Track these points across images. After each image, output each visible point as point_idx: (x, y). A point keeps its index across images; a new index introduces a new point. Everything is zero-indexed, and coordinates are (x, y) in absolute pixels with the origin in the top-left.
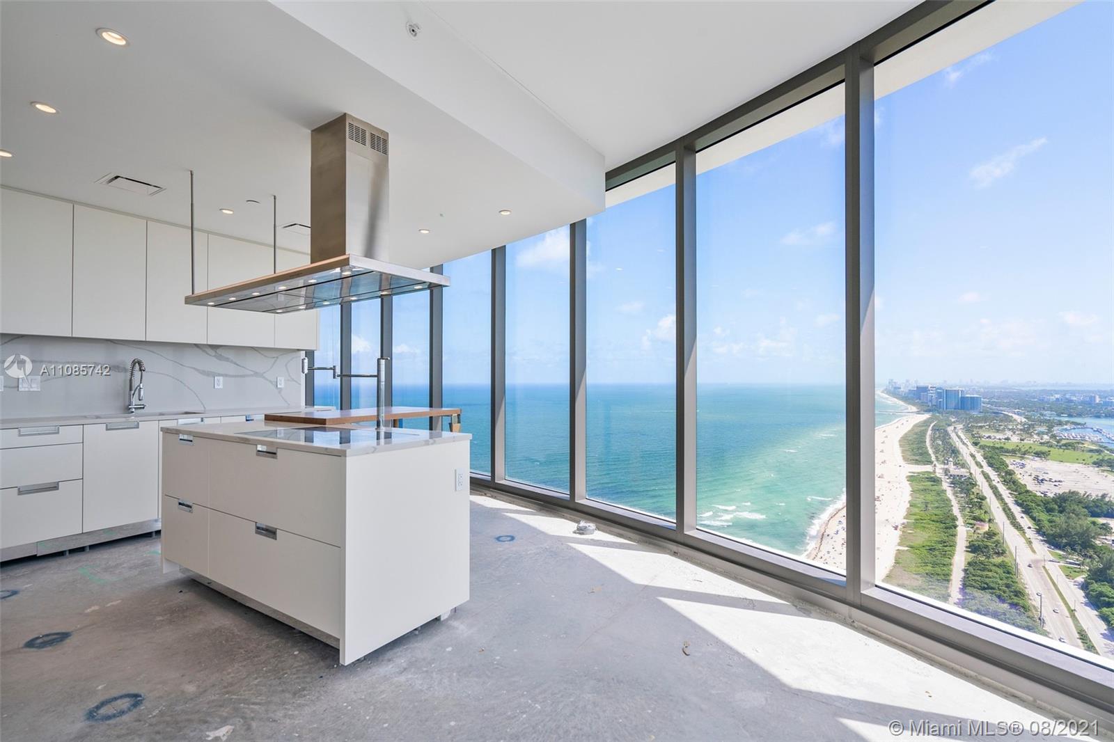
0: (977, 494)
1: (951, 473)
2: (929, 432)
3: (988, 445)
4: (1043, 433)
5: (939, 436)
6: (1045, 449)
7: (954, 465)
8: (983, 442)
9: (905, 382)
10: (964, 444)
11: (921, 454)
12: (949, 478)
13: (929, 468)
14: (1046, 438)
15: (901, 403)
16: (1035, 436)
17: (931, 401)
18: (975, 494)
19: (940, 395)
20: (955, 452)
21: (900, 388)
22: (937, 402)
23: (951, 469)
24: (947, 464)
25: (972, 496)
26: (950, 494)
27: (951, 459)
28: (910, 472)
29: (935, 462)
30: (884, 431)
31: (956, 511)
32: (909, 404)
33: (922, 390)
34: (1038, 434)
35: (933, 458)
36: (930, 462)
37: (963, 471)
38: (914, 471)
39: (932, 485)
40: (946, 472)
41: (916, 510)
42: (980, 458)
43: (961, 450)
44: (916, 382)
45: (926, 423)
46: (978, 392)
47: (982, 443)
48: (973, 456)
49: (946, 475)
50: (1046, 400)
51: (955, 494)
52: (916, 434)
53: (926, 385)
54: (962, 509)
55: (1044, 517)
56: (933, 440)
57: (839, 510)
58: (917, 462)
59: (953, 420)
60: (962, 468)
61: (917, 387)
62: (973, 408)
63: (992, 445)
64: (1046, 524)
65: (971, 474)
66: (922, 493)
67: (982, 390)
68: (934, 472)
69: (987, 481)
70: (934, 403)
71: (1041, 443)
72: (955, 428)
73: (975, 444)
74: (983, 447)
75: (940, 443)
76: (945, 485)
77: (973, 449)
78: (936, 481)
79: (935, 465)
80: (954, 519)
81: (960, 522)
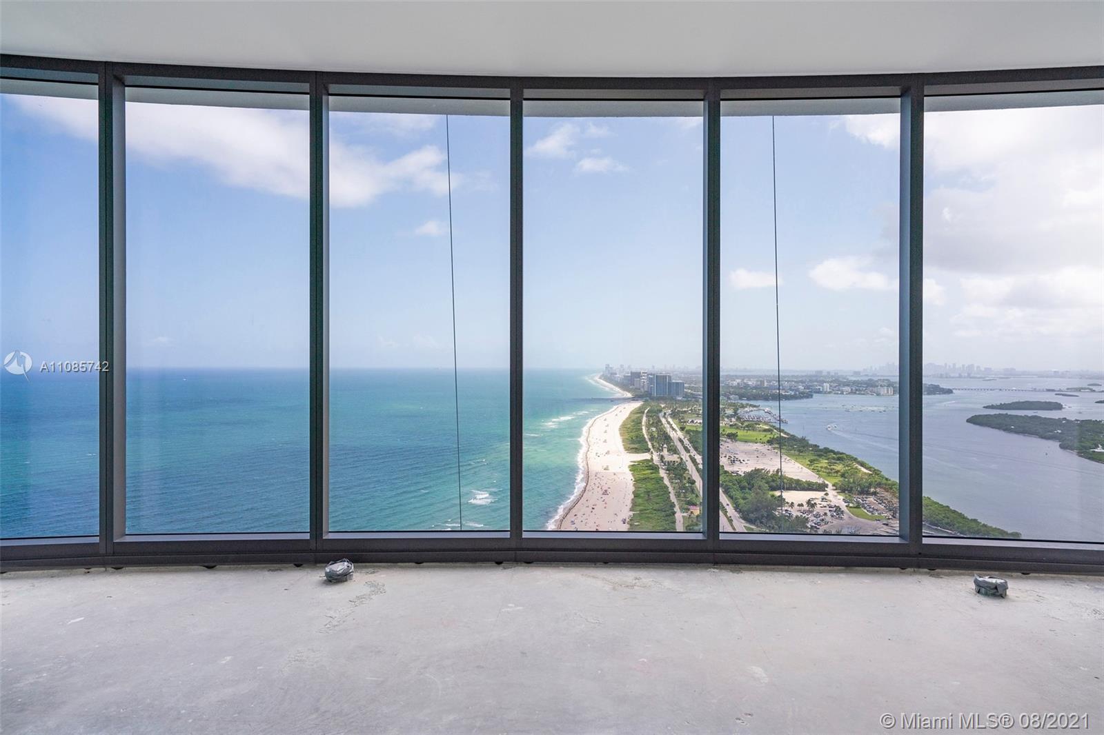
0: (689, 478)
1: (666, 459)
2: (644, 419)
3: (692, 429)
4: (732, 416)
5: (653, 423)
6: (734, 431)
7: (668, 451)
8: (689, 426)
9: (619, 367)
10: (674, 429)
11: (639, 442)
12: (665, 465)
13: (647, 456)
14: (733, 419)
15: (617, 389)
16: (726, 419)
17: (643, 387)
18: (687, 478)
19: (651, 380)
20: (667, 438)
21: (616, 374)
22: (648, 387)
23: (665, 456)
24: (662, 450)
25: (685, 481)
26: (666, 482)
27: (665, 446)
28: (632, 462)
29: (652, 450)
30: (605, 420)
31: (673, 498)
32: (624, 390)
33: (637, 375)
34: (728, 417)
35: (650, 446)
36: (648, 450)
37: (675, 458)
38: (635, 460)
39: (652, 473)
40: (662, 458)
41: (640, 501)
42: (686, 442)
43: (671, 436)
44: (629, 367)
45: (640, 411)
46: (680, 378)
47: (687, 428)
48: (681, 441)
49: (663, 462)
50: (730, 385)
51: (670, 479)
52: (633, 421)
53: (639, 371)
54: (678, 495)
55: (738, 494)
56: (649, 426)
57: (570, 509)
58: (636, 451)
59: (663, 406)
60: (675, 454)
61: (631, 373)
62: (678, 394)
63: (695, 429)
64: (741, 501)
65: (682, 459)
66: (644, 482)
67: (683, 375)
68: (652, 459)
69: (695, 465)
70: (646, 389)
71: (731, 425)
72: (665, 414)
73: (682, 429)
74: (688, 432)
75: (654, 429)
76: (662, 473)
77: (680, 434)
78: (655, 469)
79: (652, 453)
80: (673, 505)
81: (677, 509)
